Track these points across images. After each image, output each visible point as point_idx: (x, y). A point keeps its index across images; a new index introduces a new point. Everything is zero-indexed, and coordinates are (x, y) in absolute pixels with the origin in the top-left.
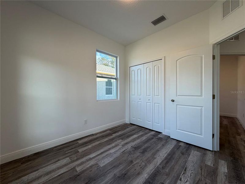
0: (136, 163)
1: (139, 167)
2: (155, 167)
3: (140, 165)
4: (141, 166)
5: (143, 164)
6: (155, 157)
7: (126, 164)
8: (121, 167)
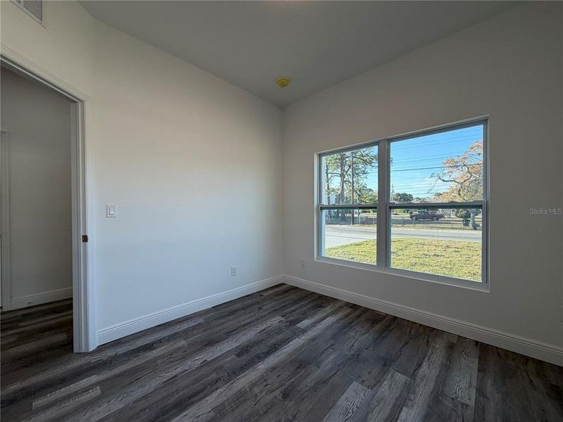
0: (274, 393)
1: (269, 382)
2: (232, 384)
3: (267, 385)
4: (265, 383)
5: (256, 390)
6: (212, 414)
7: (299, 389)
8: (309, 381)
